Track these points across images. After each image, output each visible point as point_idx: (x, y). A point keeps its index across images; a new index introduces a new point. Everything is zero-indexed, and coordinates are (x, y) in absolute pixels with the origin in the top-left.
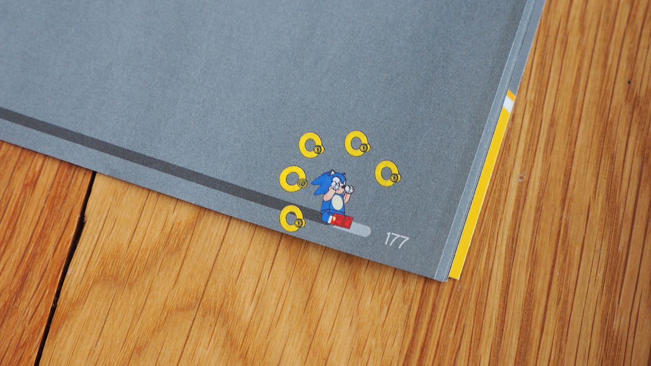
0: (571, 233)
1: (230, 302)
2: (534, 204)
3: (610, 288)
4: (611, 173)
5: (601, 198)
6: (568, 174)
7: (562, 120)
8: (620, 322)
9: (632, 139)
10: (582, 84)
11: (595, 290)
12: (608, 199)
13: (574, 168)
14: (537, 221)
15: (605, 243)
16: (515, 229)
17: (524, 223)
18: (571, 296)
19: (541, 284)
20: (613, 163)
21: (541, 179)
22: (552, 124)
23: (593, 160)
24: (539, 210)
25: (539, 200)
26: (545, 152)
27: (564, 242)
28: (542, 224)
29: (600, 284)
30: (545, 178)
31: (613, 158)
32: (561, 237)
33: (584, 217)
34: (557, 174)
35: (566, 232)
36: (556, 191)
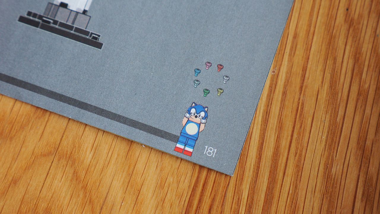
0: (306, 109)
1: (77, 151)
2: (282, 90)
3: (330, 146)
4: (334, 69)
5: (326, 86)
6: (304, 70)
7: (302, 34)
8: (336, 169)
9: (348, 47)
10: (316, 10)
11: (320, 147)
12: (331, 87)
13: (309, 66)
14: (283, 101)
15: (328, 116)
16: (268, 106)
17: (274, 102)
18: (304, 151)
19: (284, 143)
20: (335, 63)
21: (287, 73)
22: (295, 37)
23: (322, 60)
24: (284, 93)
25: (285, 86)
26: (290, 55)
27: (301, 115)
28: (286, 103)
29: (324, 143)
30: (289, 73)
31: (335, 59)
32: (299, 111)
33: (314, 99)
34: (297, 69)
35: (302, 108)
36: (296, 81)
